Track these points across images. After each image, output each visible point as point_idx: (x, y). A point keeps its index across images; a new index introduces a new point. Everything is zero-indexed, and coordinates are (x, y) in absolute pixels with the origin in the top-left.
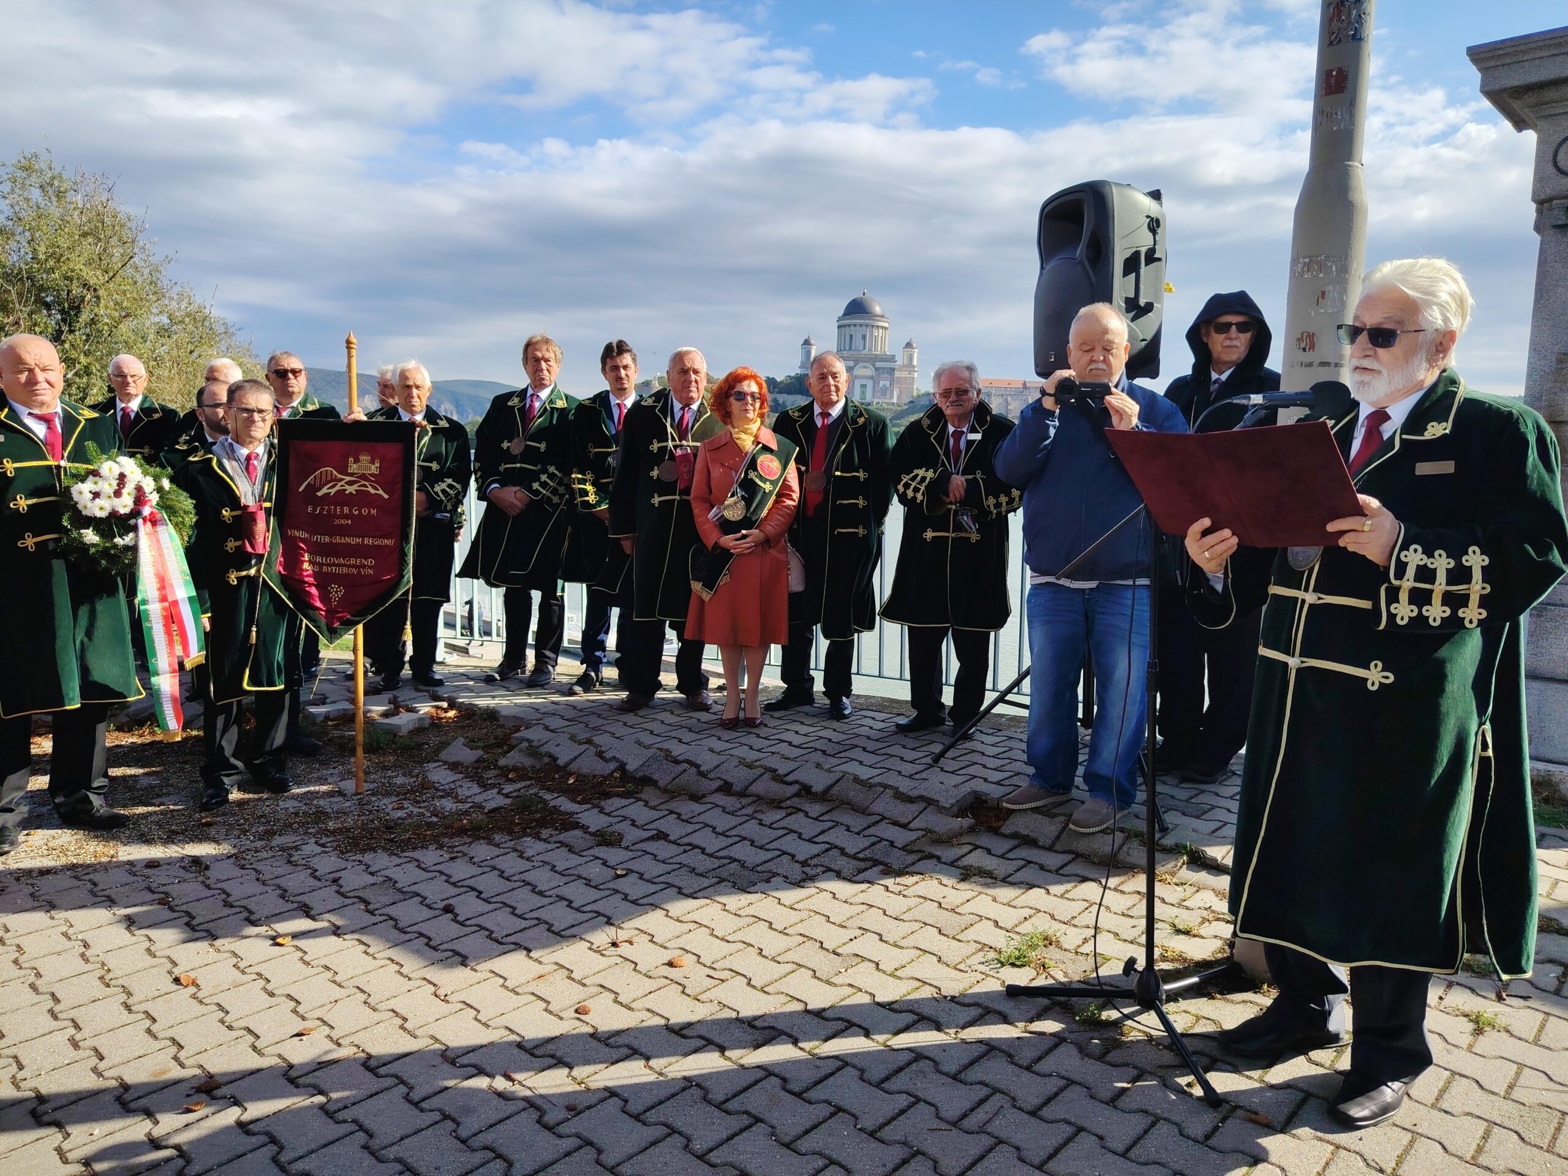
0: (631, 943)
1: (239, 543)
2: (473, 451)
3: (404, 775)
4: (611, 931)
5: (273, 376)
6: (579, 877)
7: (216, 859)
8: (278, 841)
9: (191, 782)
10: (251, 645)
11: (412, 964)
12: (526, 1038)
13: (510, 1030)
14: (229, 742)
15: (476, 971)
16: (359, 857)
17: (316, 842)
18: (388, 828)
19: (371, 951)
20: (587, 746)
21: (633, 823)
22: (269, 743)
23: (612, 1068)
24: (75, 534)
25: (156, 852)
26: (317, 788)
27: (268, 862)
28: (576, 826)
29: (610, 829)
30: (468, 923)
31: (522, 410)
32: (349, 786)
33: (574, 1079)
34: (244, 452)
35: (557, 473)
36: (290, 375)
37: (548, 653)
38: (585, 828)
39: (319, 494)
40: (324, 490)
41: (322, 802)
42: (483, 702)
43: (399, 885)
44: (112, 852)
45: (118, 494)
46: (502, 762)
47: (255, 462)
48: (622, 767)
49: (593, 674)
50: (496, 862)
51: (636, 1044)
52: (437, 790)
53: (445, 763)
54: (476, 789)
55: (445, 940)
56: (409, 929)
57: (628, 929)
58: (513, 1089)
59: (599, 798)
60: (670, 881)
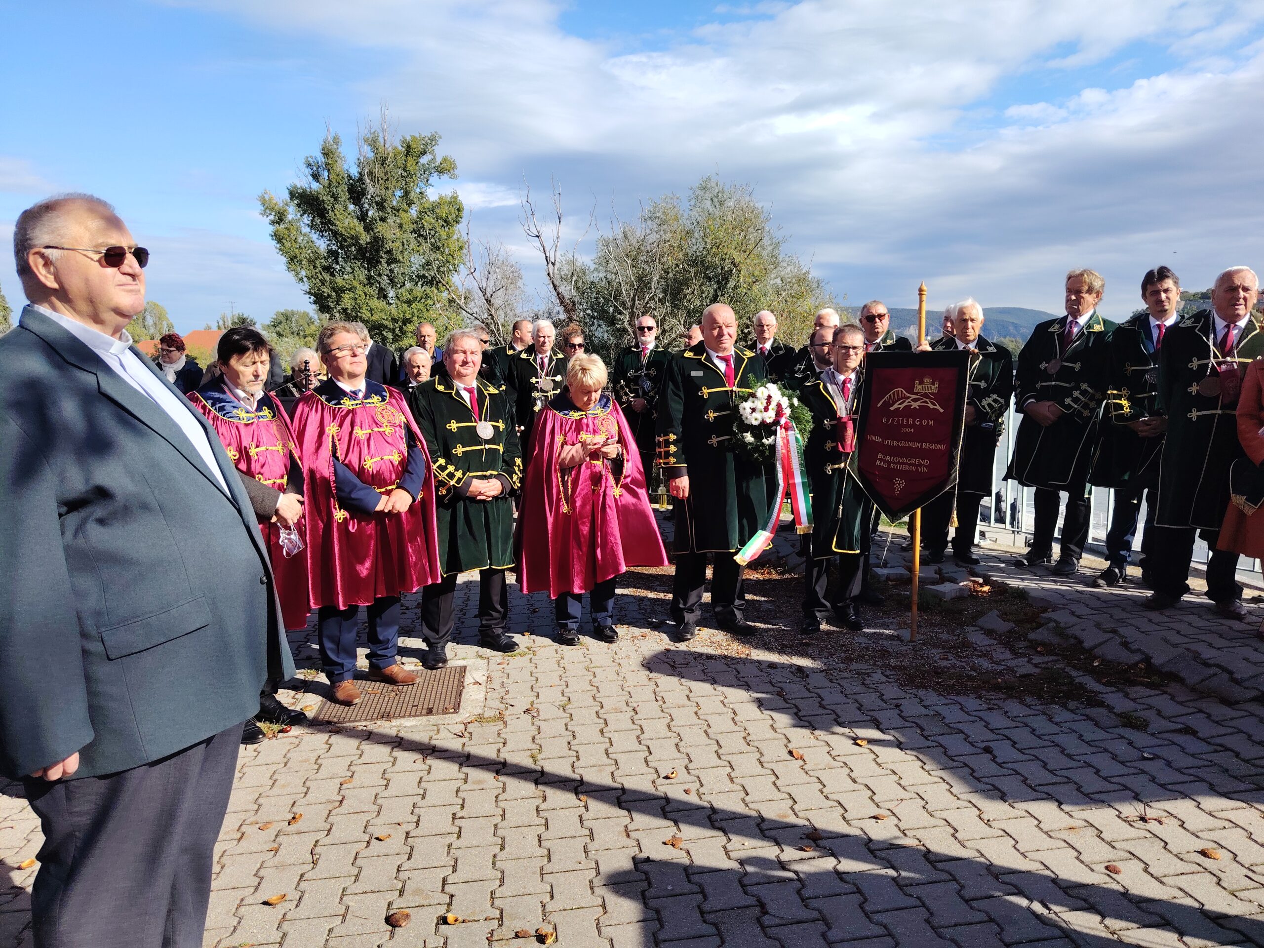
0: (1160, 823)
1: (834, 444)
2: (1015, 372)
3: (948, 632)
4: (1140, 807)
5: (864, 321)
6: (1106, 750)
7: (813, 670)
8: (854, 666)
9: (795, 612)
10: (838, 519)
11: (959, 788)
12: (1060, 877)
13: (1045, 866)
14: (821, 587)
15: (1013, 807)
16: (915, 691)
17: (882, 673)
18: (936, 673)
19: (927, 767)
20: (1111, 635)
21: (1159, 713)
22: (848, 592)
23: (1145, 930)
24: (739, 437)
25: (774, 658)
26: (881, 631)
27: (848, 681)
28: (1101, 704)
29: (1134, 714)
30: (1004, 765)
31: (1061, 336)
32: (906, 634)
33: (1106, 926)
34: (842, 378)
35: (1089, 389)
36: (877, 320)
37: (1073, 547)
38: (1110, 709)
39: (892, 409)
40: (896, 406)
41: (885, 643)
42: (1014, 583)
43: (947, 721)
44: (747, 652)
45: (766, 409)
46: (1032, 636)
47: (849, 385)
48: (1147, 660)
49: (1117, 570)
50: (1028, 720)
51: (1169, 916)
52: (975, 650)
53: (982, 629)
54: (1008, 655)
55: (986, 774)
56: (956, 758)
57: (1156, 809)
58: (1050, 916)
59: (1122, 684)
60: (1200, 774)
